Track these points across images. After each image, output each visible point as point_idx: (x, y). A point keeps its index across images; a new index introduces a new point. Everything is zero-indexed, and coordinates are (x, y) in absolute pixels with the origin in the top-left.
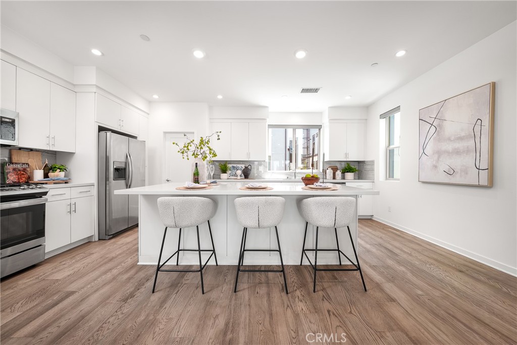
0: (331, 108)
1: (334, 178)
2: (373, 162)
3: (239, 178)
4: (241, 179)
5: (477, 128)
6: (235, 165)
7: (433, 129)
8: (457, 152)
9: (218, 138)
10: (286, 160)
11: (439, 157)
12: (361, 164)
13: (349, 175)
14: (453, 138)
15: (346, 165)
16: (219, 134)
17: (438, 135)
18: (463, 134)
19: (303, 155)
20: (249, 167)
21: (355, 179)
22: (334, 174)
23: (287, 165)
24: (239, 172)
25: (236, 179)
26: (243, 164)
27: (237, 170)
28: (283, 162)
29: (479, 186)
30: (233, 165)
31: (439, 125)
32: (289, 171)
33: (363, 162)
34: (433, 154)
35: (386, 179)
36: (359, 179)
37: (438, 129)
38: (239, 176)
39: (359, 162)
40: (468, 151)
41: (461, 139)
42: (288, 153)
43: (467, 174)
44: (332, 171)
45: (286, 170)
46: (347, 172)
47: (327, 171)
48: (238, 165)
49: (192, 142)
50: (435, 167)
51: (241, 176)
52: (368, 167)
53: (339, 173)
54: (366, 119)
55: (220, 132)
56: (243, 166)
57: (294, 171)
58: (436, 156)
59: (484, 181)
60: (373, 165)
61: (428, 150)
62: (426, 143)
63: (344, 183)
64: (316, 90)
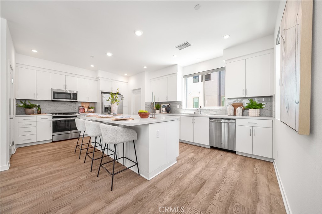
4: (165, 113)
24: (164, 109)
48: (164, 105)
63: (234, 120)
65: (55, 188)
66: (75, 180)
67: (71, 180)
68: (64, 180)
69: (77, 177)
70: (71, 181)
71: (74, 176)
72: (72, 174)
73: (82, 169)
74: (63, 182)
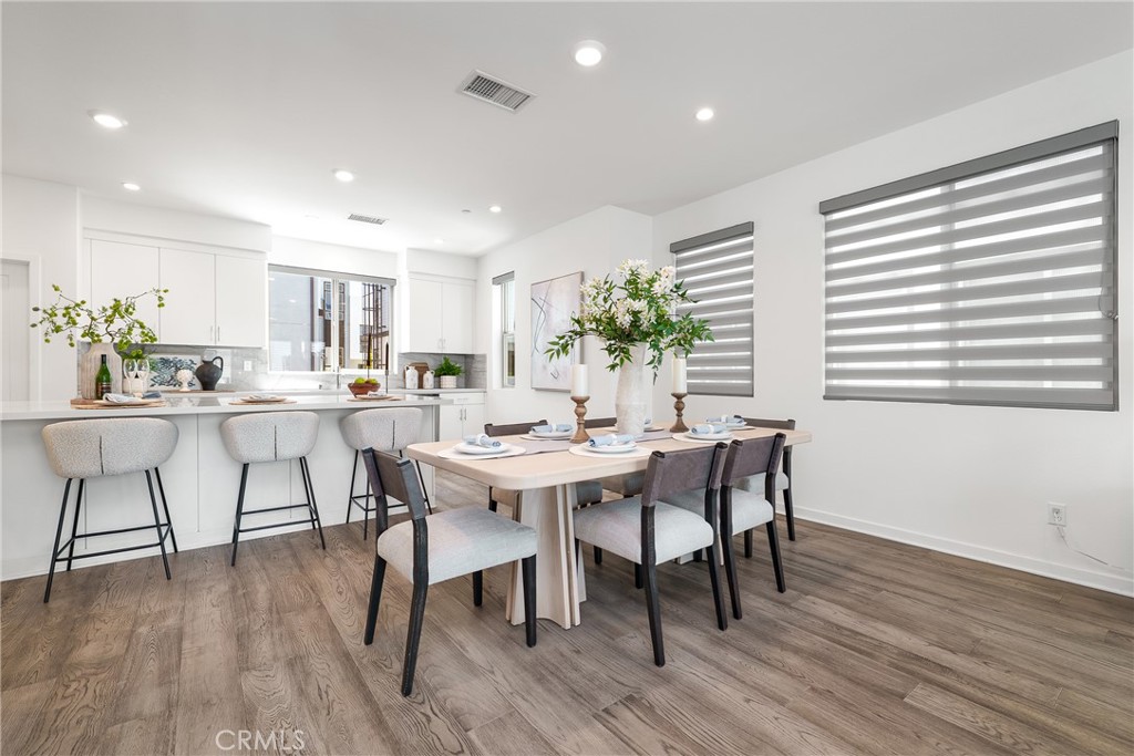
0: (411, 249)
1: (421, 386)
2: (484, 356)
3: (185, 388)
4: (192, 391)
6: (171, 357)
7: (543, 315)
9: (158, 303)
10: (312, 340)
12: (469, 360)
13: (449, 381)
14: (557, 331)
15: (443, 362)
16: (162, 294)
17: (547, 324)
18: (563, 327)
19: (364, 327)
20: (217, 363)
21: (458, 387)
22: (421, 379)
23: (317, 356)
24: (186, 375)
25: (178, 392)
26: (194, 354)
27: (178, 369)
28: (304, 346)
30: (164, 356)
32: (322, 373)
33: (472, 356)
35: (503, 386)
36: (466, 387)
37: (547, 317)
38: (186, 385)
39: (465, 356)
42: (318, 320)
44: (416, 372)
45: (312, 369)
46: (445, 374)
47: (408, 373)
48: (180, 357)
49: (77, 305)
50: (544, 367)
51: (190, 384)
52: (477, 366)
53: (429, 377)
54: (476, 281)
55: (165, 291)
56: (198, 361)
57: (336, 373)
60: (485, 362)
61: (540, 344)
62: (537, 333)
63: (437, 395)
64: (379, 222)
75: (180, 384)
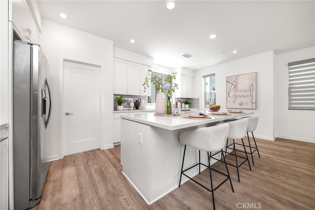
1: (182, 107)
4: (134, 110)
5: (252, 88)
7: (233, 86)
8: (244, 96)
11: (236, 98)
13: (187, 106)
14: (242, 91)
15: (186, 100)
17: (235, 89)
18: (246, 89)
20: (139, 100)
21: (189, 108)
22: (181, 105)
24: (132, 105)
25: (131, 110)
26: (132, 98)
29: (252, 109)
31: (236, 85)
34: (233, 96)
36: (191, 108)
37: (236, 86)
38: (132, 108)
40: (248, 96)
41: (245, 91)
43: (248, 104)
44: (180, 103)
46: (186, 104)
47: (178, 103)
48: (129, 99)
50: (234, 102)
51: (134, 107)
52: (195, 101)
53: (183, 105)
54: (194, 77)
58: (235, 97)
59: (254, 107)
60: (199, 100)
61: (231, 95)
62: (230, 91)
65: (295, 183)
66: (272, 176)
67: (275, 178)
68: (281, 183)
69: (268, 176)
70: (277, 177)
71: (270, 179)
72: (269, 182)
73: (253, 178)
74: (284, 182)
75: (130, 107)
